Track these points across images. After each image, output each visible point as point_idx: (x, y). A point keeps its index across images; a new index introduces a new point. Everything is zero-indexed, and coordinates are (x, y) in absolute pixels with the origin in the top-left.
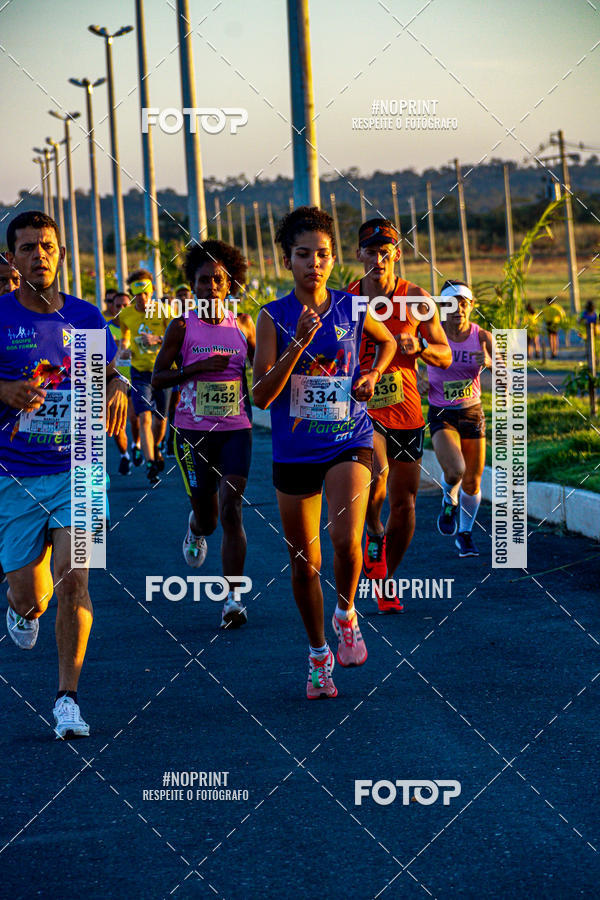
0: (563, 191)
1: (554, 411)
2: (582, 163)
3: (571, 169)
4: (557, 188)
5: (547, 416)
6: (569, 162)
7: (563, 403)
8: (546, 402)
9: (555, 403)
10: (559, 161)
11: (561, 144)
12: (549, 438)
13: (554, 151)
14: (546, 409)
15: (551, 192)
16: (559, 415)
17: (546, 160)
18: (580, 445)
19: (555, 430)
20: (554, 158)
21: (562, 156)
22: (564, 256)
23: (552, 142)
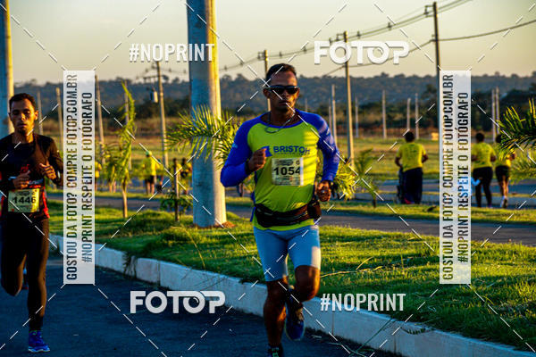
0: (159, 97)
1: (154, 218)
2: (170, 81)
3: (163, 85)
4: (156, 94)
5: (150, 221)
6: (162, 81)
7: (159, 215)
8: (148, 214)
9: (154, 215)
10: (157, 79)
11: (158, 69)
12: (151, 233)
13: (154, 73)
14: (149, 217)
15: (152, 96)
16: (157, 221)
17: (150, 78)
18: (169, 237)
19: (154, 229)
20: (154, 77)
21: (159, 76)
22: (159, 135)
23: (153, 68)
